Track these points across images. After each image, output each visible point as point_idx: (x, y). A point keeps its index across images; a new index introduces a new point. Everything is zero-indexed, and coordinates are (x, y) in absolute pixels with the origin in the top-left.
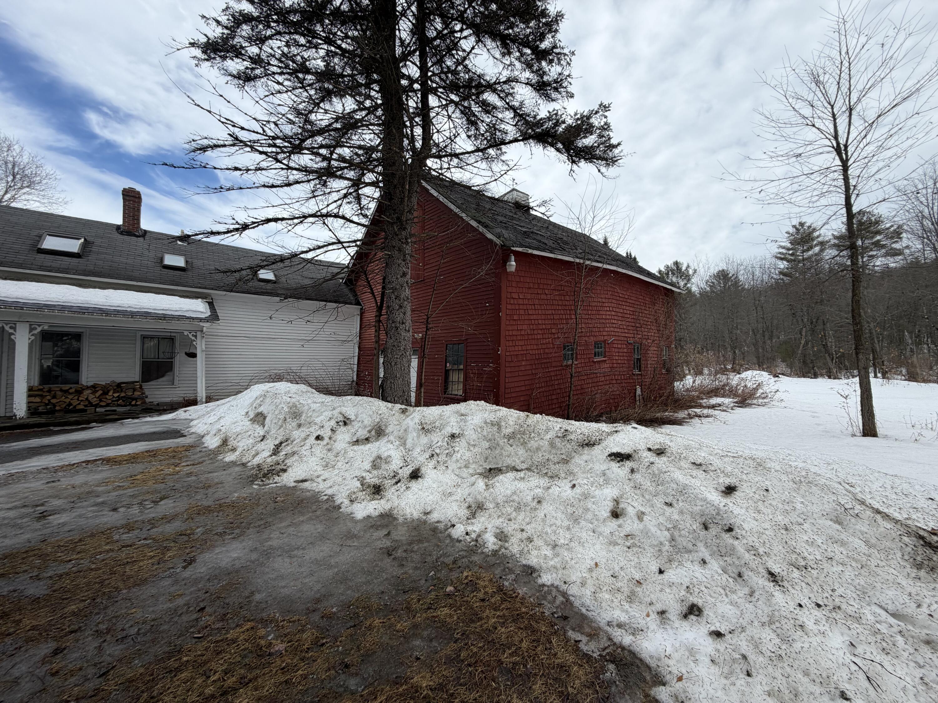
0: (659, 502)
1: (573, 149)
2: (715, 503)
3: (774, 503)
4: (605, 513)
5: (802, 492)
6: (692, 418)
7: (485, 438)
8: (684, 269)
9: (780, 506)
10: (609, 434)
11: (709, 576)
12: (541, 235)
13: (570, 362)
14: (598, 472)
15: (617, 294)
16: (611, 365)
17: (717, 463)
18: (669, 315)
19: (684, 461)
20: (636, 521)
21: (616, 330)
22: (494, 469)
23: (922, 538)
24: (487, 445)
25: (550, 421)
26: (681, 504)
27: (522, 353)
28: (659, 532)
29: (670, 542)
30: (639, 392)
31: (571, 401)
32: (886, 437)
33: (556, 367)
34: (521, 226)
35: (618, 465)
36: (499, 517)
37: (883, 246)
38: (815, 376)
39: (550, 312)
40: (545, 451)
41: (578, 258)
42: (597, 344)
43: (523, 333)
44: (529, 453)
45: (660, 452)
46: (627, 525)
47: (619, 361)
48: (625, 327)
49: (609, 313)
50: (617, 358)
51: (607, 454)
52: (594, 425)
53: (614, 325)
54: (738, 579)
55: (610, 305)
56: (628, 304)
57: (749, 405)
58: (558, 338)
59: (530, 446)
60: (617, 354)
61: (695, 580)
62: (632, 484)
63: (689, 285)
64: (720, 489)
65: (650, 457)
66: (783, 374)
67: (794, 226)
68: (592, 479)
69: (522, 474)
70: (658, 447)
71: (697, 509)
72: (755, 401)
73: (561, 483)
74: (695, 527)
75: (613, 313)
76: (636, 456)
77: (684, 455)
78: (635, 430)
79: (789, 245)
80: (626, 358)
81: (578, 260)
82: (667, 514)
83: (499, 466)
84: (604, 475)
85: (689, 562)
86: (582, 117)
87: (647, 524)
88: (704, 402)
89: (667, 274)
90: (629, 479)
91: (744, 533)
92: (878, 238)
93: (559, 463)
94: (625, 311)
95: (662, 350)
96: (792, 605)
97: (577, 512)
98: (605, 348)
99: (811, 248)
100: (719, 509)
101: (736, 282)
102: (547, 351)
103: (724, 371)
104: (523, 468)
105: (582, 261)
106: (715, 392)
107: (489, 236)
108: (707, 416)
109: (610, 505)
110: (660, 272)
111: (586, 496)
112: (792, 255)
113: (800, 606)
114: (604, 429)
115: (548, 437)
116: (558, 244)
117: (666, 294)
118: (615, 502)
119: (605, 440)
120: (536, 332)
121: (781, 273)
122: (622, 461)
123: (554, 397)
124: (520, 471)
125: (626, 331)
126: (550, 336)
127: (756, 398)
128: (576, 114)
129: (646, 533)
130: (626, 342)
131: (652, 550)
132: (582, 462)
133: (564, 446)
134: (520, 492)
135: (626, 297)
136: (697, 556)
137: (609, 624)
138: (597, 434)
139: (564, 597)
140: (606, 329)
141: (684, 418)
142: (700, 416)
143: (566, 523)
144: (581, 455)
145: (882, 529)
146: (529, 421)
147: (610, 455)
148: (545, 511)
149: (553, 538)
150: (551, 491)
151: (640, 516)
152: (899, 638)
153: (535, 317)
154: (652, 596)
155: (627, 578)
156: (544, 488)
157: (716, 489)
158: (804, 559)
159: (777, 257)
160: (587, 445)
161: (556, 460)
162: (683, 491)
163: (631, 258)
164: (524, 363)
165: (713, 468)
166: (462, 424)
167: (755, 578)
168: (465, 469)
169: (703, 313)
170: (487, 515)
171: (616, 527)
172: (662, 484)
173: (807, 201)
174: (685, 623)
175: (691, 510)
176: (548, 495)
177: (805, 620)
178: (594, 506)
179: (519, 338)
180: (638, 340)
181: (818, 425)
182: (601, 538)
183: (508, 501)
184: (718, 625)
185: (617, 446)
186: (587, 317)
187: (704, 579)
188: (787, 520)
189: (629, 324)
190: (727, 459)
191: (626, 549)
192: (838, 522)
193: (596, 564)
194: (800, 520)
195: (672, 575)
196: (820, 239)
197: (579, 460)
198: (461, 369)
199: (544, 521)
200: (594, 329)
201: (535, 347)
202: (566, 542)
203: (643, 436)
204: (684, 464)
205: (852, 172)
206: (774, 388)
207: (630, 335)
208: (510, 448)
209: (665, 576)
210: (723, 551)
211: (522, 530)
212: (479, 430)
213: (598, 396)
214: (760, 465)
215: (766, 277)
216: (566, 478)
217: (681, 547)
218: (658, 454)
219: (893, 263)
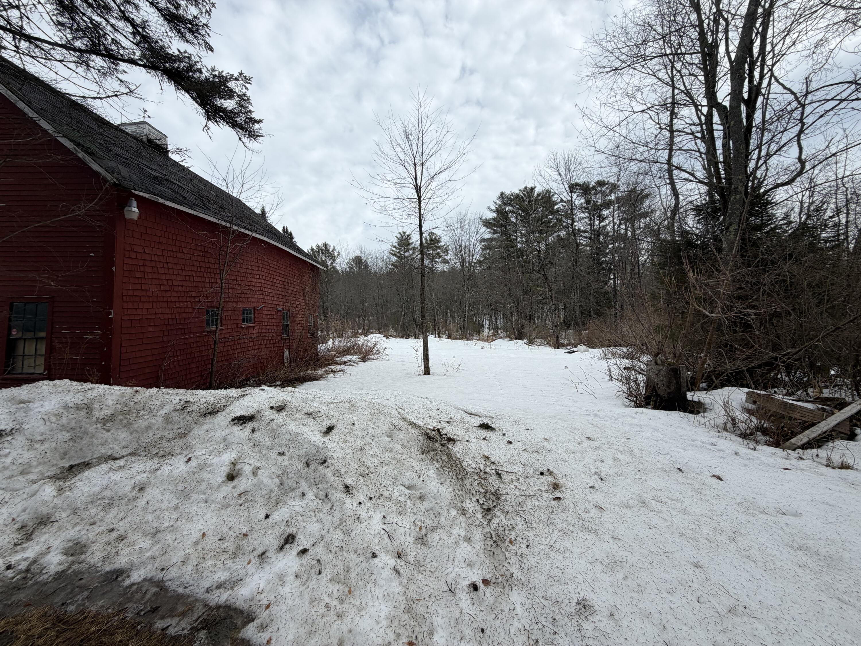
0: (273, 454)
1: (210, 105)
2: (316, 444)
3: (356, 433)
4: (220, 478)
5: (374, 420)
6: (328, 374)
7: (64, 428)
8: (331, 250)
9: (360, 434)
10: (236, 399)
11: (304, 506)
12: (179, 186)
13: (214, 328)
14: (219, 439)
15: (267, 264)
16: (260, 331)
17: (324, 409)
18: (314, 288)
19: (300, 413)
20: (251, 477)
21: (265, 297)
22: (78, 465)
23: (427, 434)
24: (67, 436)
25: (168, 394)
26: (291, 451)
27: (149, 317)
28: (270, 481)
29: (279, 487)
30: (286, 353)
31: (214, 369)
32: (434, 374)
33: (196, 333)
35: (241, 427)
36: (76, 525)
37: (441, 257)
38: (408, 337)
39: (189, 273)
40: (157, 429)
41: (224, 221)
42: (245, 310)
43: (150, 294)
44: (135, 435)
45: (280, 409)
46: (242, 484)
47: (269, 327)
48: (275, 295)
49: (259, 281)
50: (266, 324)
51: (230, 420)
52: (223, 392)
53: (264, 293)
54: (326, 500)
55: (260, 273)
56: (278, 274)
57: (368, 360)
58: (200, 302)
59: (136, 426)
60: (267, 320)
61: (294, 512)
62: (252, 444)
63: (334, 264)
64: (323, 431)
65: (269, 414)
66: (391, 336)
67: (400, 233)
68: (211, 448)
69: (122, 462)
70: (279, 404)
71: (303, 452)
72: (372, 357)
73: (174, 461)
74: (299, 468)
75: (263, 281)
76: (259, 416)
77: (300, 407)
78: (262, 392)
79: (397, 246)
80: (275, 324)
81: (224, 223)
82: (279, 462)
83: (87, 459)
84: (225, 440)
85: (292, 499)
87: (261, 477)
88: (338, 360)
89: (318, 252)
90: (250, 439)
91: (333, 461)
92: (439, 251)
93: (174, 439)
94: (276, 281)
95: (308, 318)
96: (356, 504)
97: (189, 487)
98: (254, 314)
99: (408, 250)
100: (318, 447)
101: (366, 267)
102: (184, 315)
103: (356, 335)
104: (125, 454)
105: (228, 225)
106: (347, 351)
107: (95, 167)
108: (340, 371)
109: (226, 469)
110: (312, 249)
111: (201, 467)
112: (399, 253)
113: (360, 503)
114: (232, 394)
115: (163, 412)
116: (202, 201)
117: (311, 270)
118: (232, 466)
119: (230, 405)
120: (169, 294)
121: (392, 264)
122: (245, 423)
123: (193, 366)
124: (120, 458)
125: (276, 299)
126: (188, 299)
127: (373, 354)
128: (213, 70)
129: (259, 486)
130: (275, 310)
131: (262, 500)
132: (202, 433)
133: (182, 419)
134: (115, 484)
135: (277, 267)
136: (298, 492)
137: (208, 590)
138: (223, 400)
139: (158, 586)
140: (256, 296)
141: (322, 374)
142: (334, 372)
143: (175, 502)
144: (202, 425)
145: (411, 434)
146: (139, 397)
147: (233, 420)
148: (148, 497)
149: (155, 525)
150: (159, 472)
151: (255, 472)
152: (408, 501)
153: (168, 277)
154: (256, 542)
155: (234, 535)
156: (150, 472)
157: (320, 432)
158: (368, 468)
159: (390, 253)
160: (210, 413)
161: (172, 436)
162: (294, 439)
163: (287, 233)
164: (150, 329)
165: (320, 415)
166: (20, 415)
167: (335, 494)
168: (20, 478)
169: (344, 288)
170: (54, 529)
171: (230, 489)
172: (278, 437)
173: (400, 217)
174: (281, 554)
175: (298, 454)
176: (154, 478)
177: (361, 513)
178: (209, 476)
179: (143, 299)
180: (287, 308)
181: (404, 370)
182: (213, 506)
183: (93, 500)
184: (305, 543)
185: (242, 409)
186: (235, 282)
187: (301, 509)
188: (363, 443)
189: (279, 293)
190: (332, 405)
191: (237, 507)
192: (390, 436)
193: (204, 535)
194: (370, 441)
195: (276, 517)
196: (413, 246)
197: (199, 431)
198: (42, 338)
199: (144, 509)
200: (243, 296)
201: (168, 311)
202: (171, 524)
203: (268, 396)
204: (299, 416)
205: (423, 205)
206: (383, 346)
207: (280, 303)
208: (106, 435)
209: (270, 519)
210: (317, 480)
211: (112, 530)
212: (53, 419)
213: (245, 361)
214: (353, 406)
215: (384, 266)
216: (180, 454)
217: (287, 488)
218: (279, 411)
219: (445, 268)
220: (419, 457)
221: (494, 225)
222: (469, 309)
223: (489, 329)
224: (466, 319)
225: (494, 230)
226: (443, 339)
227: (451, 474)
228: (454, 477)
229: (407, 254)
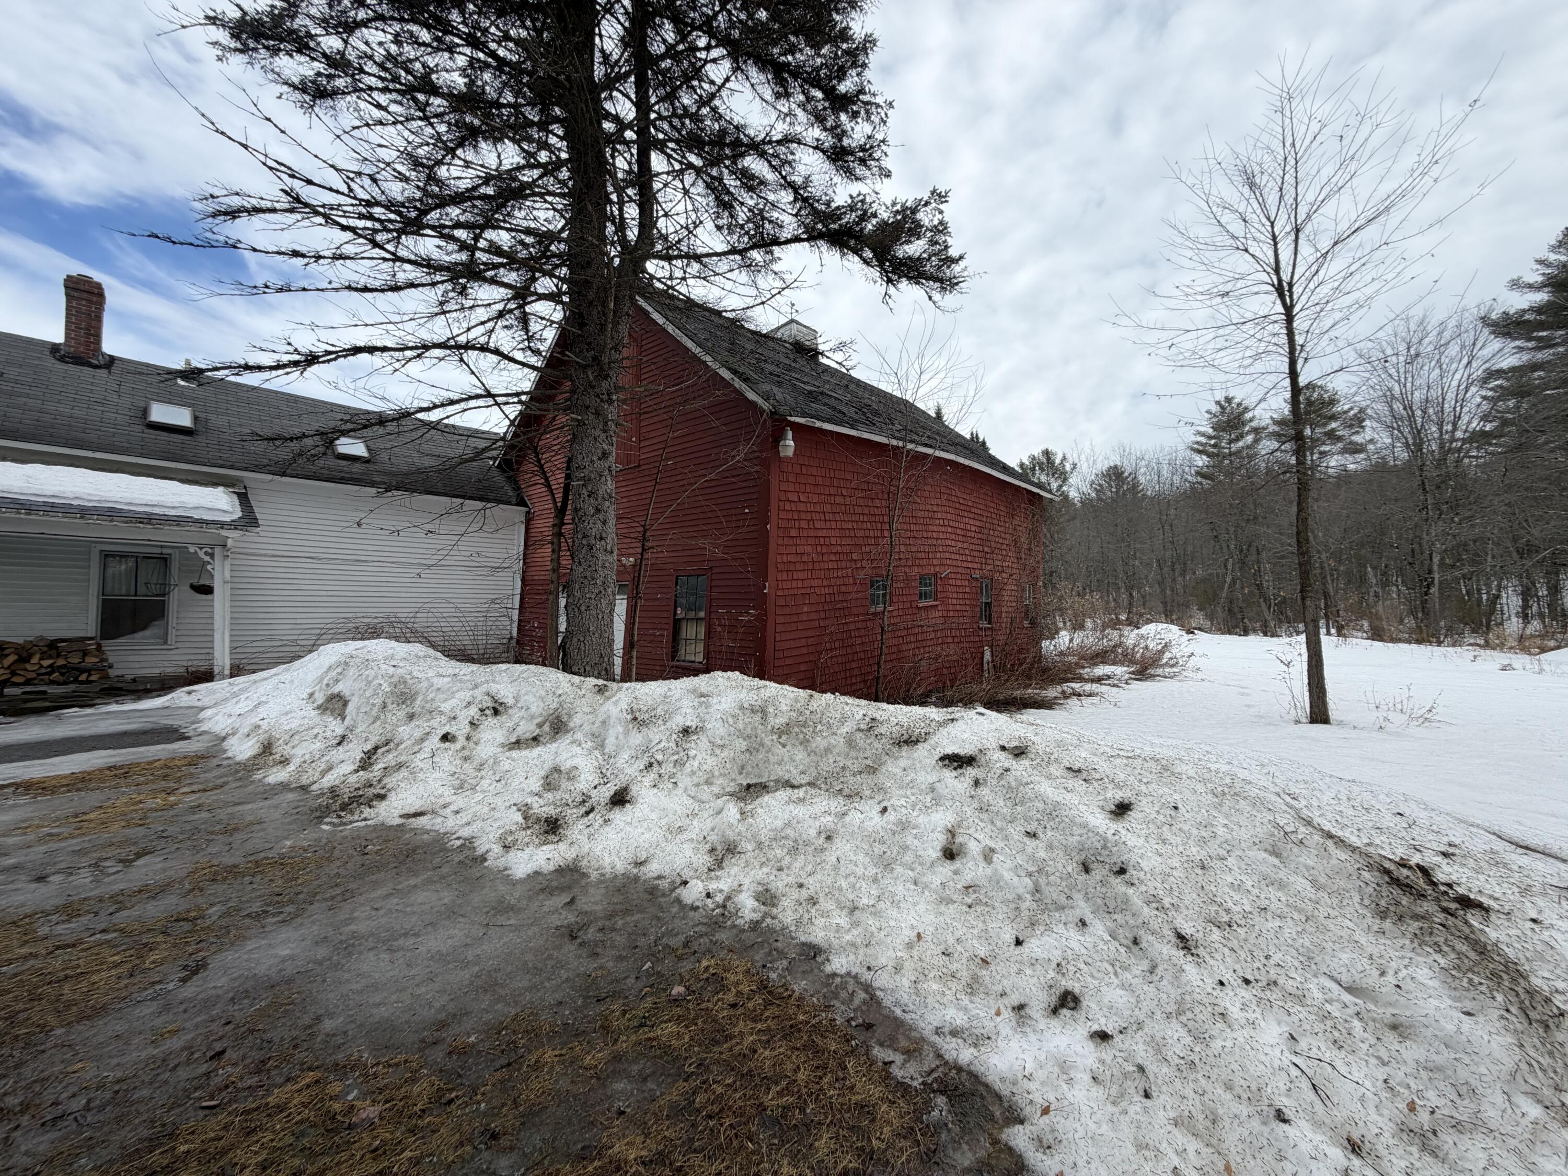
0: (1016, 831)
1: (888, 261)
2: (1101, 831)
3: (1186, 828)
4: (934, 853)
5: (1225, 809)
6: (1066, 698)
7: (740, 734)
8: (1058, 461)
9: (1195, 832)
10: (941, 724)
11: (1090, 946)
12: (836, 398)
13: (880, 608)
14: (923, 787)
15: (955, 499)
16: (945, 613)
17: (1104, 767)
18: (1034, 534)
19: (1056, 766)
20: (982, 864)
21: (953, 556)
22: (756, 785)
23: (1387, 872)
24: (743, 745)
25: (847, 704)
26: (1049, 834)
27: (803, 591)
28: (1016, 879)
29: (1033, 895)
30: (987, 656)
31: (882, 671)
32: (1341, 723)
33: (858, 615)
34: (804, 383)
35: (954, 773)
36: (762, 864)
37: (1339, 439)
38: (1246, 633)
39: (849, 525)
40: (838, 754)
41: (895, 438)
42: (923, 580)
43: (805, 558)
44: (813, 757)
45: (1019, 752)
46: (967, 871)
47: (958, 607)
48: (967, 552)
49: (943, 529)
50: (954, 601)
51: (937, 757)
52: (917, 711)
53: (951, 549)
54: (1135, 949)
55: (944, 515)
56: (972, 516)
57: (1152, 677)
58: (863, 568)
59: (814, 745)
60: (955, 596)
61: (1069, 952)
62: (976, 805)
63: (1065, 488)
64: (1107, 808)
65: (1004, 760)
66: (1200, 629)
67: (1218, 403)
68: (913, 798)
69: (801, 793)
70: (1016, 744)
71: (1074, 840)
72: (1159, 671)
73: (864, 806)
74: (1070, 869)
75: (950, 530)
76: (983, 760)
77: (1056, 755)
78: (981, 718)
79: (1210, 431)
80: (968, 602)
81: (894, 442)
82: (1029, 850)
83: (764, 780)
84: (933, 790)
85: (1061, 926)
86: (904, 209)
87: (999, 867)
88: (1086, 672)
89: (1033, 469)
90: (972, 797)
91: (1141, 875)
92: (1333, 425)
93: (860, 773)
94: (968, 527)
95: (1023, 590)
96: (1210, 983)
97: (889, 853)
98: (936, 585)
99: (1241, 436)
100: (1105, 840)
101: (1135, 485)
102: (843, 589)
103: (1115, 624)
104: (803, 782)
105: (901, 444)
106: (1102, 657)
107: (751, 396)
108: (1090, 695)
109: (940, 839)
110: (1022, 465)
111: (904, 826)
112: (1215, 446)
113: (1221, 983)
114: (933, 716)
115: (844, 730)
116: (864, 414)
117: (1029, 501)
118: (949, 835)
119: (935, 734)
120: (826, 558)
121: (1198, 473)
122: (961, 767)
123: (854, 665)
124: (798, 787)
125: (969, 558)
126: (848, 564)
127: (1162, 666)
128: (894, 204)
129: (996, 881)
130: (968, 577)
131: (1005, 908)
132: (898, 771)
133: (869, 744)
134: (798, 823)
135: (970, 503)
136: (1073, 915)
137: (938, 1031)
138: (923, 725)
139: (867, 992)
140: (938, 555)
141: (1056, 698)
142: (1080, 695)
143: (872, 871)
144: (897, 759)
145: (1335, 862)
146: (814, 705)
147: (942, 759)
148: (838, 853)
149: (851, 897)
150: (847, 819)
151: (988, 855)
152: (1356, 1023)
153: (825, 533)
154: (1005, 982)
155: (966, 955)
156: (836, 815)
157: (1102, 808)
158: (1228, 911)
159: (1193, 449)
160: (906, 742)
161: (856, 768)
162: (1052, 812)
163: (978, 442)
164: (806, 609)
165: (1098, 776)
166: (702, 710)
167: (1158, 945)
168: (705, 787)
169: (1086, 532)
170: (742, 863)
171: (950, 874)
172: (1022, 803)
173: (1236, 364)
174: (1055, 1023)
175: (1064, 842)
176: (843, 826)
177: (1228, 1005)
178: (916, 842)
179: (798, 567)
180: (987, 574)
181: (1248, 706)
182: (927, 893)
183: (778, 837)
184: (1103, 1021)
185: (954, 743)
186: (909, 534)
187: (1084, 951)
188: (1204, 853)
189: (973, 547)
190: (1118, 761)
191: (965, 908)
192: (1275, 853)
193: (919, 936)
194: (1223, 853)
195: (1035, 946)
196: (1254, 424)
197: (893, 768)
198: (702, 619)
199: (836, 868)
200: (919, 555)
201: (825, 583)
202: (872, 902)
203: (993, 727)
204: (1055, 770)
205: (1299, 324)
206: (1187, 651)
207: (975, 566)
208: (781, 751)
209: (1025, 949)
210: (1112, 905)
211: (801, 886)
212: (731, 720)
213: (924, 663)
214: (1166, 769)
215: (1177, 480)
216: (871, 798)
217: (1049, 901)
218: (1017, 755)
219: (1353, 463)
220: (1376, 924)
221: (1541, 326)
222: (1442, 564)
223: (1525, 617)
224: (1434, 590)
225: (1539, 339)
226: (1355, 641)
227: (1500, 998)
228: (1514, 1010)
229: (1235, 447)
